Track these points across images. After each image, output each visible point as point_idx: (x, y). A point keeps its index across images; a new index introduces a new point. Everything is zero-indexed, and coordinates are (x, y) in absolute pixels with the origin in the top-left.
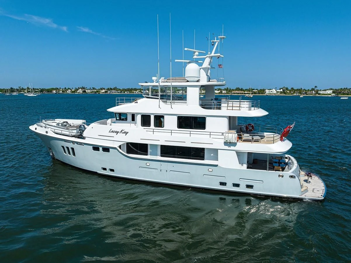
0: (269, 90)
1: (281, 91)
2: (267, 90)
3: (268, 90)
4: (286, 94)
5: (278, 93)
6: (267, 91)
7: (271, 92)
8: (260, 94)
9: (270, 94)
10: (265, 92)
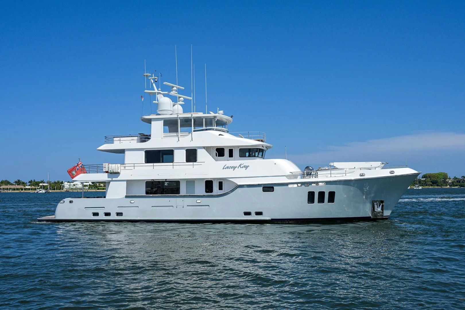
0: (69, 184)
1: (90, 185)
2: (66, 183)
3: (69, 182)
4: (98, 189)
5: (85, 188)
6: (66, 185)
7: (74, 185)
8: (54, 189)
9: (72, 189)
10: (64, 186)
